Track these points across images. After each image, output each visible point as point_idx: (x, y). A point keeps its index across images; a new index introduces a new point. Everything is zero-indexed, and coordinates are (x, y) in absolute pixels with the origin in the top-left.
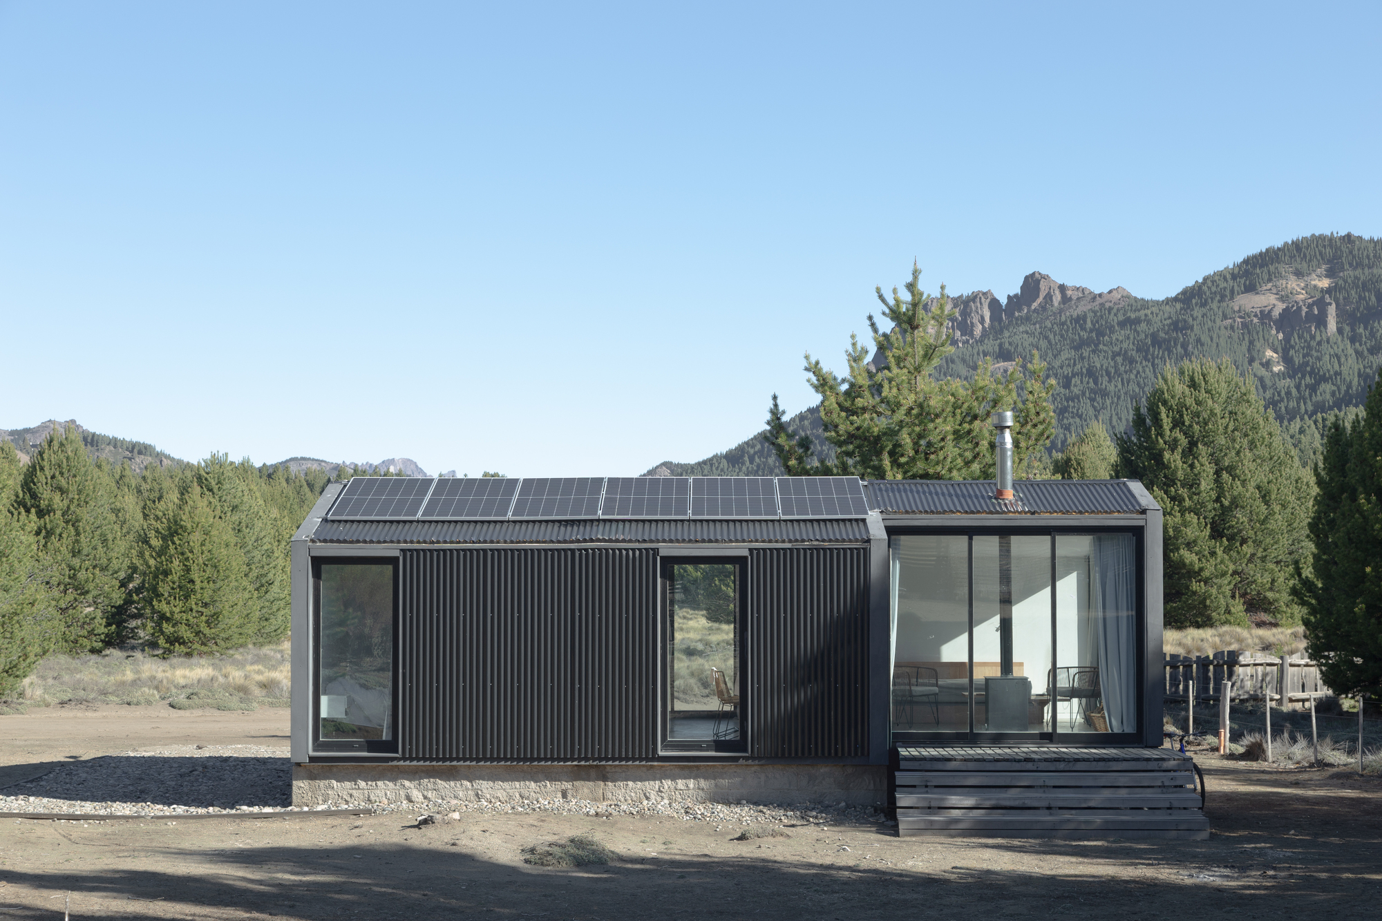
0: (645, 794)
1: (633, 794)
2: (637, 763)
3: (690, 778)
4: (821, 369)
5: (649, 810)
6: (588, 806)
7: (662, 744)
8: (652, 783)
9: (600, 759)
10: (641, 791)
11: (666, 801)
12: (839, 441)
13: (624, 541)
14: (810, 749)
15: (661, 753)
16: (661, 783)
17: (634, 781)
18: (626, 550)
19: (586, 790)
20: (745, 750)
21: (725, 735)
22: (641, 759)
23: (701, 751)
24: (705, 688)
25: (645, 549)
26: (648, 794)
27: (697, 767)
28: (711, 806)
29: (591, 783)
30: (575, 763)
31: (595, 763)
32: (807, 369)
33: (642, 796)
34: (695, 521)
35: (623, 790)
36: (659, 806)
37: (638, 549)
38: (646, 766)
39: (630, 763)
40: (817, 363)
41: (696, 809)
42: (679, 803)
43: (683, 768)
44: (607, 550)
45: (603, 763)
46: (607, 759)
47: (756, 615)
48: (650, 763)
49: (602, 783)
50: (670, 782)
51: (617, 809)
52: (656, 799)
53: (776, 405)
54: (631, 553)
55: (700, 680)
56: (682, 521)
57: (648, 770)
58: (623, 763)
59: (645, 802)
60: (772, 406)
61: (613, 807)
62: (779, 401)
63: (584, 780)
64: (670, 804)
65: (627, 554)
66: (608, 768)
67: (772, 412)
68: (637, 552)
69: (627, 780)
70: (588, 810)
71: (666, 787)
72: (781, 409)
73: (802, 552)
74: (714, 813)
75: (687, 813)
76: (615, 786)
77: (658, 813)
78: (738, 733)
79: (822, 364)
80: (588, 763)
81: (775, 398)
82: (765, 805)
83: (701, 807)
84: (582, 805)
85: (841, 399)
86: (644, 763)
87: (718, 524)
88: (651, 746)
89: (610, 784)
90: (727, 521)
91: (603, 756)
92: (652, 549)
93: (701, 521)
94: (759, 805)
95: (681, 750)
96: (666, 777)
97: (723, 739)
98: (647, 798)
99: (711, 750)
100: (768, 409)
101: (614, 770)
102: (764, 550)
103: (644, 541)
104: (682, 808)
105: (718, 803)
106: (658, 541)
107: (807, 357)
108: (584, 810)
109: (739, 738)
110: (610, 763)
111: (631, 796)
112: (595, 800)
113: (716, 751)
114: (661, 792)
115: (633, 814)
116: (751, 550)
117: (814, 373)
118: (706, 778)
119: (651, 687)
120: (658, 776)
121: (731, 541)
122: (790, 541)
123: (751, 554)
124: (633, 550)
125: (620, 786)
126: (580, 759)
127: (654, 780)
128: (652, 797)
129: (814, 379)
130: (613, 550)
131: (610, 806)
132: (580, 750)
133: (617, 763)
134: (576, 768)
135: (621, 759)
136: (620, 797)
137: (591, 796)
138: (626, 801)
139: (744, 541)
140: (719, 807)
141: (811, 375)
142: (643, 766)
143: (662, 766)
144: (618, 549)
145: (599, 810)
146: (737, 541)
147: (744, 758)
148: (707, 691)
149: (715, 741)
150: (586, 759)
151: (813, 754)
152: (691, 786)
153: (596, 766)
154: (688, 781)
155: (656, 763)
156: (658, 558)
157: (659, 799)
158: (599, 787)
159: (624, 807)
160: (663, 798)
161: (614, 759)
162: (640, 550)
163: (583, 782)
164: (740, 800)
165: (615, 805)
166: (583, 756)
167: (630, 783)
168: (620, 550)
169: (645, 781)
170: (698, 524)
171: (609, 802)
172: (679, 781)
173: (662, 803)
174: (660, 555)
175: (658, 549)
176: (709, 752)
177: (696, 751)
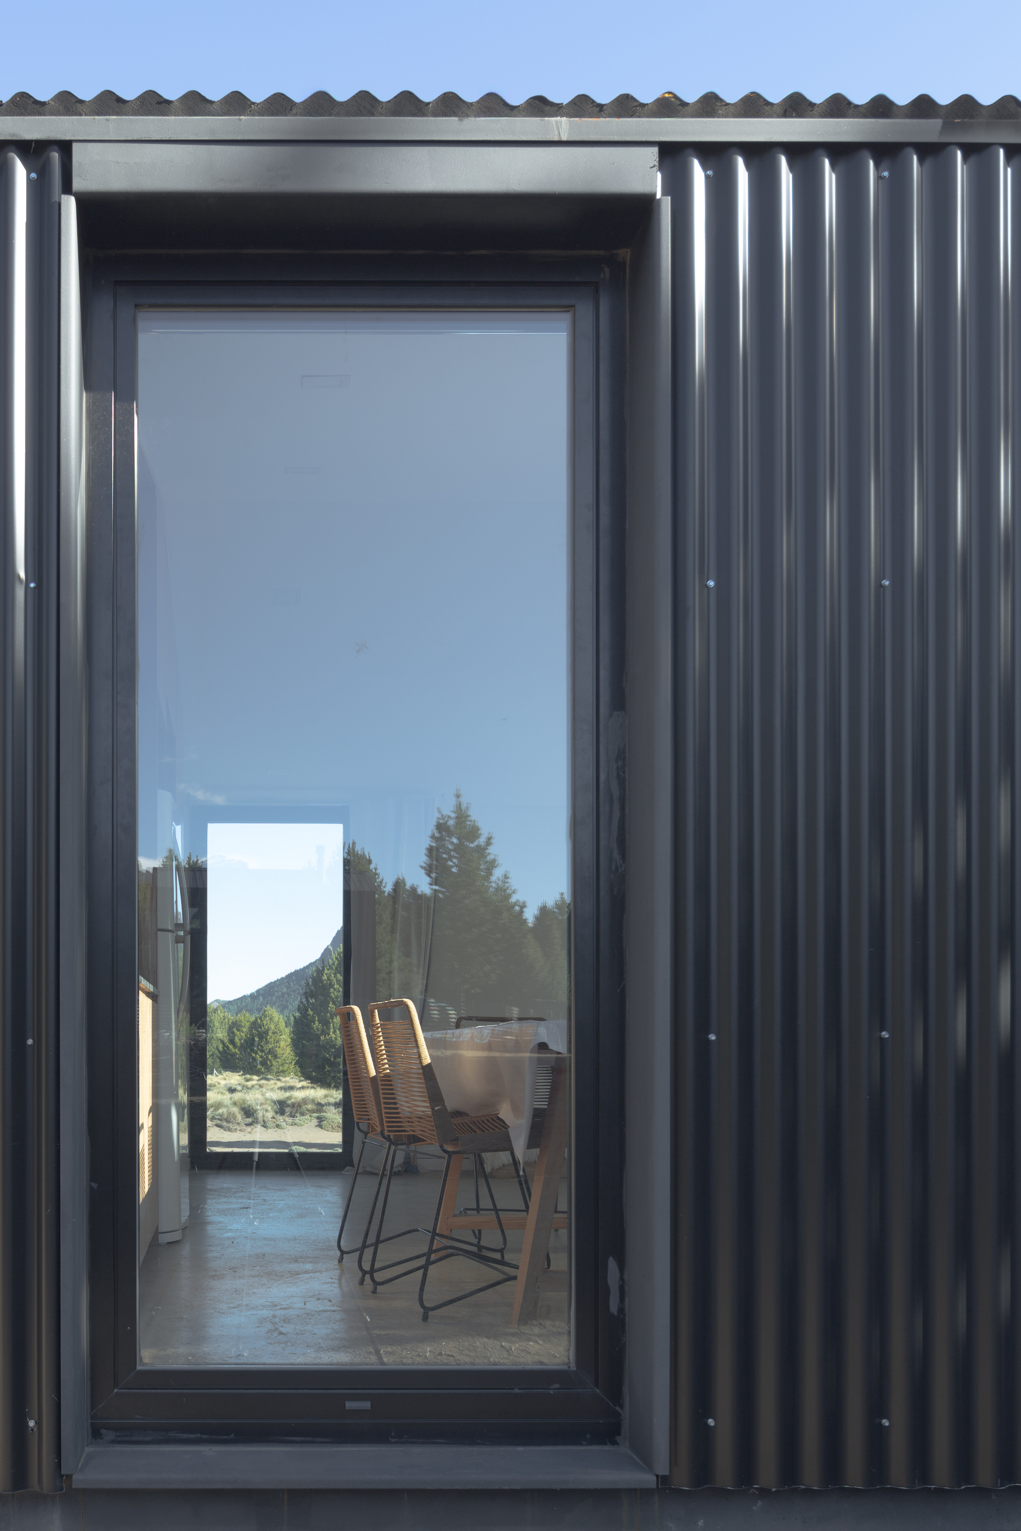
92: (21, 145)
106: (68, 105)
109: (566, 1360)
156: (69, 205)
174: (78, 184)
175: (65, 147)
176: (390, 1443)
177: (309, 1439)
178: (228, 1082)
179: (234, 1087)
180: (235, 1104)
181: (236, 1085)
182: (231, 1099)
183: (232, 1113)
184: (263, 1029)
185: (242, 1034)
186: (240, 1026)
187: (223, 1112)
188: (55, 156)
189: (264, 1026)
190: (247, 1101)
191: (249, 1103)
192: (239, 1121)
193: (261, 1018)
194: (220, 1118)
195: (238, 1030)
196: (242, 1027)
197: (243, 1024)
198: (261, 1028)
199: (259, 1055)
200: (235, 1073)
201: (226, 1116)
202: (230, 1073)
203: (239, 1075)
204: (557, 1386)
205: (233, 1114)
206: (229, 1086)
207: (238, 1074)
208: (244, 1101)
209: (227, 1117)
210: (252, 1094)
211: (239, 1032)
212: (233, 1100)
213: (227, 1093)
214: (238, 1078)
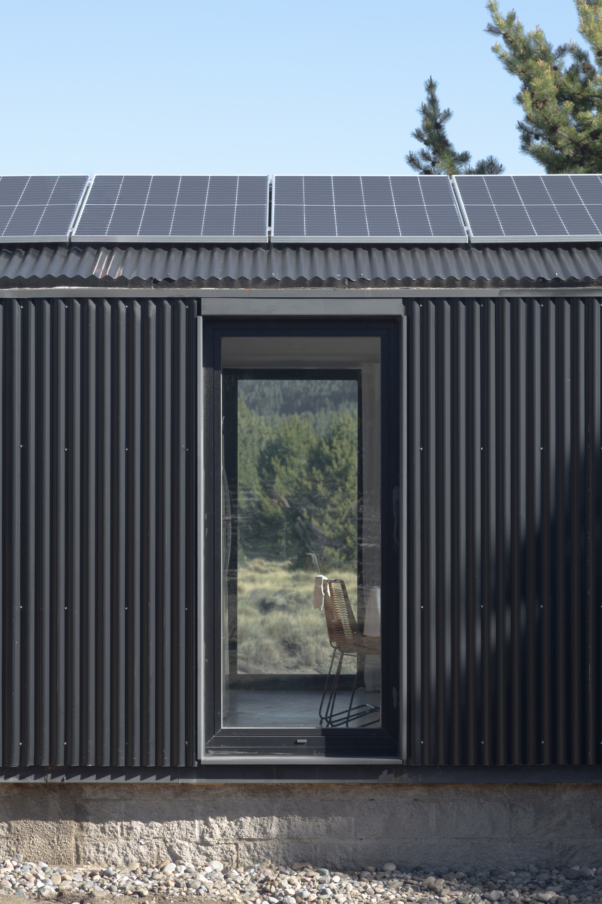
0: (170, 850)
1: (143, 850)
2: (152, 779)
3: (270, 814)
4: (519, 28)
5: (177, 885)
6: (42, 876)
7: (207, 738)
8: (185, 824)
9: (70, 771)
10: (160, 842)
11: (218, 865)
12: (557, 157)
13: (122, 281)
14: (539, 748)
15: (205, 758)
16: (207, 823)
17: (146, 821)
18: (128, 301)
19: (38, 840)
20: (395, 752)
21: (347, 720)
22: (160, 771)
23: (296, 752)
24: (293, 655)
25: (170, 299)
26: (177, 850)
27: (287, 789)
28: (318, 876)
29: (50, 825)
30: (13, 780)
31: (58, 780)
32: (491, 30)
33: (164, 853)
34: (281, 247)
35: (122, 841)
36: (201, 877)
37: (155, 300)
38: (173, 787)
39: (136, 780)
40: (512, 17)
41: (285, 884)
42: (246, 869)
43: (254, 790)
44: (83, 301)
45: (77, 779)
46: (85, 771)
47: (418, 449)
48: (180, 781)
49: (74, 825)
50: (225, 823)
51: (107, 884)
52: (194, 861)
53: (433, 101)
54: (138, 308)
55: (284, 641)
56: (253, 246)
57: (177, 795)
58: (121, 779)
59: (170, 867)
60: (426, 102)
61: (97, 877)
62: (439, 93)
63: (34, 817)
64: (226, 872)
65: (130, 313)
66: (88, 792)
67: (424, 111)
68: (153, 308)
69: (129, 818)
70: (40, 884)
71: (217, 833)
72: (442, 107)
73: (523, 306)
74: (324, 892)
75: (263, 891)
76: (103, 830)
77: (198, 894)
78: (379, 715)
79: (520, 19)
80: (41, 780)
81: (431, 87)
82: (439, 876)
83: (295, 880)
84: (28, 874)
85: (563, 79)
86: (167, 780)
87: (332, 253)
88: (183, 743)
89: (92, 826)
90: (353, 247)
91: (76, 764)
92: (185, 300)
93: (295, 247)
94: (426, 874)
95: (251, 752)
96: (217, 812)
97: (344, 726)
98: (176, 859)
99: (318, 752)
100: (419, 106)
101: (100, 795)
102: (438, 301)
103: (169, 282)
104: (254, 880)
105: (334, 869)
106: (199, 282)
107: (492, 8)
108: (31, 885)
109: (379, 725)
110: (92, 779)
111: (138, 853)
112: (59, 861)
113: (328, 754)
114: (207, 844)
115: (141, 895)
116: (408, 302)
117: (505, 36)
118: (305, 814)
119: (183, 609)
120: (199, 808)
121: (363, 282)
122: (497, 282)
123: (409, 311)
124: (143, 301)
125: (114, 832)
126: (23, 771)
127: (191, 817)
128: (187, 855)
129: (505, 49)
130: (98, 301)
131: (92, 875)
132: (23, 750)
133: (107, 780)
134: (16, 791)
135: (115, 771)
136: (115, 855)
137: (49, 852)
138: (127, 863)
139: (392, 282)
140: (337, 879)
141: (499, 40)
142: (166, 786)
143: (208, 788)
144: (110, 300)
145: (66, 886)
146: (377, 282)
147: (390, 768)
148: (294, 660)
149: (324, 732)
150: (38, 771)
151: (546, 760)
152: (274, 831)
153: (62, 786)
154: (265, 821)
155: (194, 781)
156: (200, 320)
157: (201, 860)
158: (68, 832)
159: (122, 878)
160: (209, 858)
161: (100, 771)
162: (158, 301)
163: (31, 823)
164: (383, 863)
165: (102, 874)
166: (31, 763)
167: (138, 825)
168: (113, 301)
169: (170, 819)
170: (289, 253)
171: (91, 868)
172: (247, 821)
173: (208, 870)
174: (203, 312)
175: (199, 300)
176: (313, 755)
177: (284, 754)
178: (259, 586)
179: (270, 598)
180: (270, 632)
181: (275, 594)
182: (263, 623)
183: (264, 648)
184: (335, 466)
185: (290, 471)
186: (287, 451)
187: (249, 646)
188: (196, 302)
189: (337, 460)
190: (291, 627)
191: (294, 630)
192: (276, 661)
193: (330, 443)
194: (245, 656)
195: (283, 463)
196: (293, 454)
197: (295, 449)
198: (330, 464)
199: (327, 524)
200: (274, 563)
201: (254, 652)
202: (263, 561)
203: (284, 568)
204: (375, 734)
205: (266, 650)
206: (261, 596)
207: (281, 564)
208: (285, 627)
209: (256, 654)
210: (302, 615)
211: (283, 468)
212: (267, 626)
213: (256, 611)
214: (283, 574)
